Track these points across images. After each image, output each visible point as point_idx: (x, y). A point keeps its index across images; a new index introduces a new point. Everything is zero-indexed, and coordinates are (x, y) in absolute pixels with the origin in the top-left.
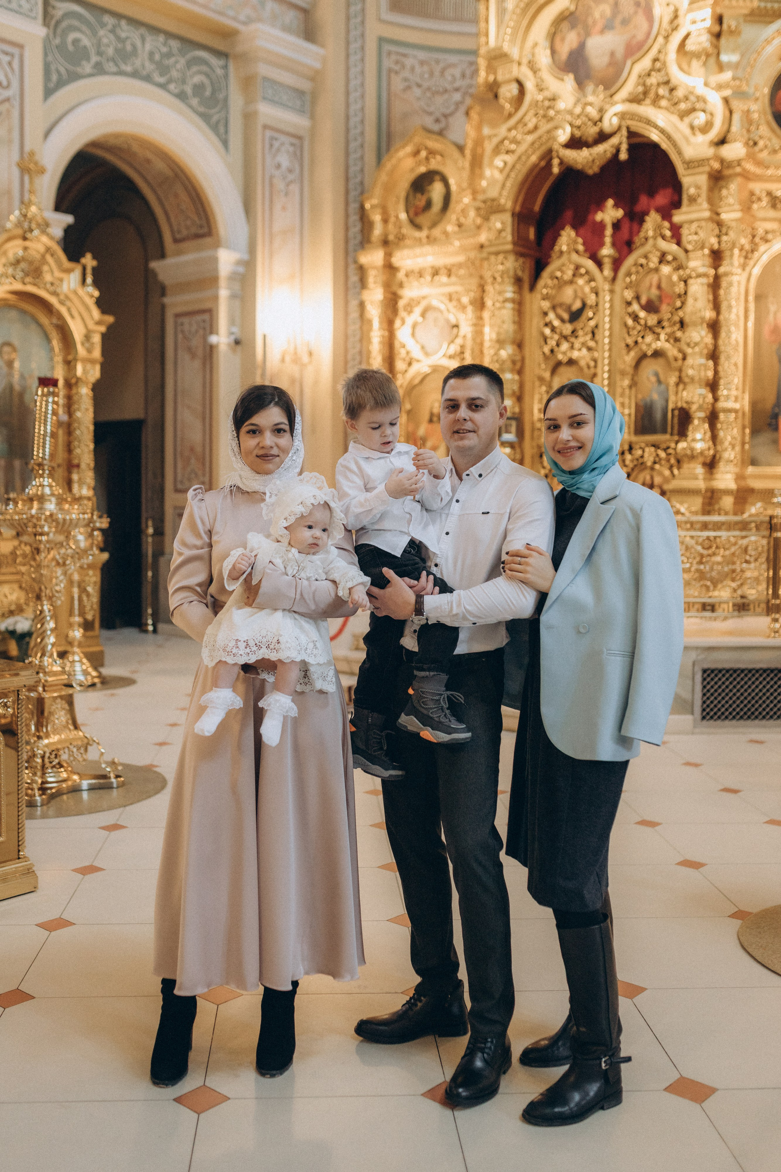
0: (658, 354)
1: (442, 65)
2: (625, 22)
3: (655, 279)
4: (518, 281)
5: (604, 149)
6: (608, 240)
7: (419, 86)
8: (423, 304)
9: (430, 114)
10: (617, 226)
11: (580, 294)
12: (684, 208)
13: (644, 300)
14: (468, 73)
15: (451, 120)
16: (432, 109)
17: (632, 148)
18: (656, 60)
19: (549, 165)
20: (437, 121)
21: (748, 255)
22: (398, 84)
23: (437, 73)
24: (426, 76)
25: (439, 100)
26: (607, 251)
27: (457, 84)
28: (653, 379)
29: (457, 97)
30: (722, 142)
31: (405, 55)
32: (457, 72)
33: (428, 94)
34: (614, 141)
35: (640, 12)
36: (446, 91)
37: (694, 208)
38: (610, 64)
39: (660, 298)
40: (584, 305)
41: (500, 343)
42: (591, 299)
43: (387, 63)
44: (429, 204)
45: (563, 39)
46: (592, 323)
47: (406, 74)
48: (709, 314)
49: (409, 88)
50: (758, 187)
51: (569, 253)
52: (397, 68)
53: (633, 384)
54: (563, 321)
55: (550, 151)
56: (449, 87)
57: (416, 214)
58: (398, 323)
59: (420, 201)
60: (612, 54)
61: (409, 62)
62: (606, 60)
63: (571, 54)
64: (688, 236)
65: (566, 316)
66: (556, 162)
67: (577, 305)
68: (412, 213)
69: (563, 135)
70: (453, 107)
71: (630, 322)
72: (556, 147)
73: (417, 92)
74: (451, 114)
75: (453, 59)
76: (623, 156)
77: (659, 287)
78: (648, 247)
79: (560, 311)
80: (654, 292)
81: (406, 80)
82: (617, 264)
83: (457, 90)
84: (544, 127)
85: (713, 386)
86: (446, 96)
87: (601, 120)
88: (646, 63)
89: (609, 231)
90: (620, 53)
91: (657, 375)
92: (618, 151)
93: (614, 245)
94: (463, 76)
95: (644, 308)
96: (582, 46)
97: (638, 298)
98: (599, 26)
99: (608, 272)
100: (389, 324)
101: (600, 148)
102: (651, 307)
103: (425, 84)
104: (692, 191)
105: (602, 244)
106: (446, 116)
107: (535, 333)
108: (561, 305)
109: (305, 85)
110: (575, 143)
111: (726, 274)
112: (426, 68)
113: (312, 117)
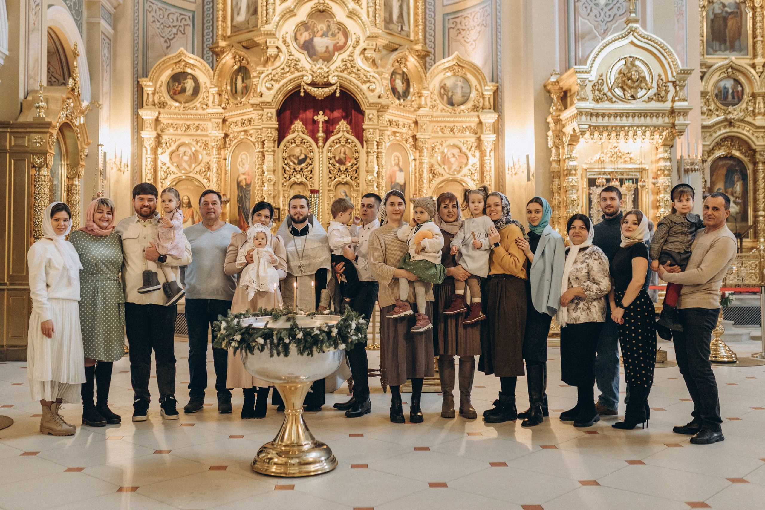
0: (346, 183)
1: (168, 12)
2: (333, 35)
3: (343, 150)
4: (275, 143)
5: (327, 91)
6: (321, 129)
7: (159, 21)
8: (178, 143)
9: (163, 37)
10: (325, 124)
11: (303, 152)
12: (366, 123)
13: (337, 159)
14: (179, 19)
15: (172, 42)
16: (164, 35)
17: (342, 92)
18: (349, 56)
19: (299, 92)
20: (166, 41)
22: (151, 19)
23: (166, 17)
24: (161, 17)
25: (167, 30)
26: (321, 134)
27: (175, 24)
28: (343, 194)
29: (174, 30)
30: (379, 97)
31: (153, 4)
32: (175, 17)
33: (162, 26)
34: (334, 87)
35: (341, 32)
36: (170, 26)
37: (371, 123)
38: (326, 52)
39: (345, 158)
40: (306, 157)
42: (311, 155)
43: (147, 6)
44: (184, 90)
45: (301, 34)
46: (311, 166)
47: (153, 13)
49: (154, 21)
51: (298, 132)
52: (150, 9)
54: (294, 163)
55: (299, 86)
56: (170, 24)
57: (175, 94)
58: (160, 151)
59: (177, 87)
60: (327, 47)
61: (155, 7)
62: (324, 49)
63: (305, 42)
64: (367, 135)
65: (296, 161)
66: (302, 90)
67: (302, 157)
68: (171, 93)
69: (308, 79)
70: (173, 36)
71: (332, 168)
72: (303, 83)
73: (158, 24)
74: (172, 39)
75: (173, 10)
76: (338, 95)
77: (345, 153)
78: (340, 135)
79: (292, 159)
80: (342, 155)
81: (153, 16)
82: (325, 140)
83: (175, 27)
84: (297, 74)
86: (170, 29)
87: (328, 76)
88: (345, 55)
89: (321, 125)
90: (331, 48)
91: (345, 192)
92: (335, 92)
93: (323, 132)
94: (177, 20)
95: (338, 162)
96: (312, 40)
97: (334, 157)
98: (320, 33)
99: (321, 144)
100: (155, 151)
101: (326, 90)
102: (341, 162)
103: (162, 21)
104: (371, 116)
105: (318, 131)
106: (170, 40)
107: (280, 167)
108: (293, 156)
109: (113, 11)
110: (313, 84)
111: (381, 152)
112: (161, 12)
113: (115, 28)
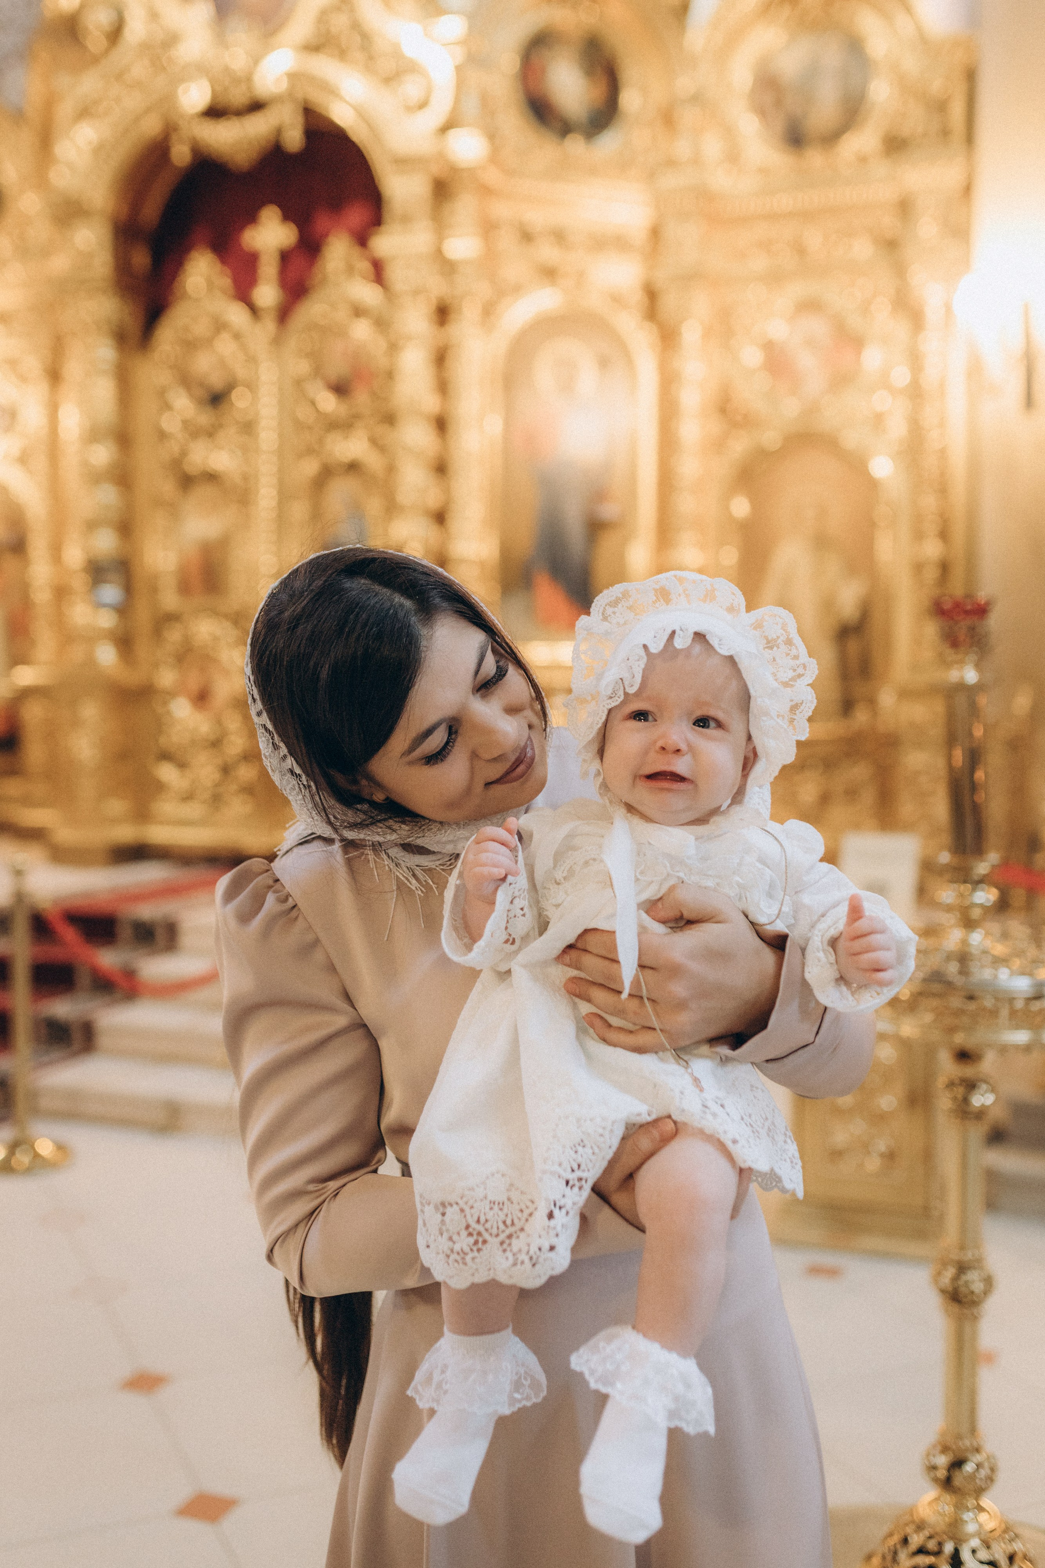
0: (353, 468)
3: (345, 344)
4: (121, 338)
5: (257, 126)
6: (268, 278)
10: (285, 257)
11: (223, 362)
13: (329, 376)
17: (309, 135)
21: (488, 312)
26: (266, 291)
30: (449, 126)
39: (355, 375)
40: (231, 381)
41: (93, 436)
42: (243, 371)
46: (244, 414)
48: (431, 403)
50: (501, 210)
51: (205, 295)
53: (316, 514)
54: (195, 407)
66: (177, 141)
67: (219, 381)
69: (198, 97)
71: (305, 415)
76: (294, 144)
77: (352, 358)
79: (191, 392)
80: (346, 364)
82: (284, 314)
85: (440, 517)
87: (249, 77)
89: (270, 265)
92: (284, 129)
93: (279, 283)
95: (329, 390)
97: (320, 371)
99: (268, 325)
101: (252, 123)
102: (340, 389)
105: (259, 281)
108: (192, 381)
110: (218, 111)
111: (457, 343)
